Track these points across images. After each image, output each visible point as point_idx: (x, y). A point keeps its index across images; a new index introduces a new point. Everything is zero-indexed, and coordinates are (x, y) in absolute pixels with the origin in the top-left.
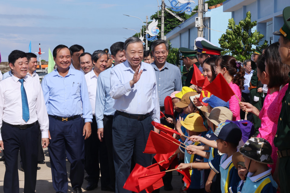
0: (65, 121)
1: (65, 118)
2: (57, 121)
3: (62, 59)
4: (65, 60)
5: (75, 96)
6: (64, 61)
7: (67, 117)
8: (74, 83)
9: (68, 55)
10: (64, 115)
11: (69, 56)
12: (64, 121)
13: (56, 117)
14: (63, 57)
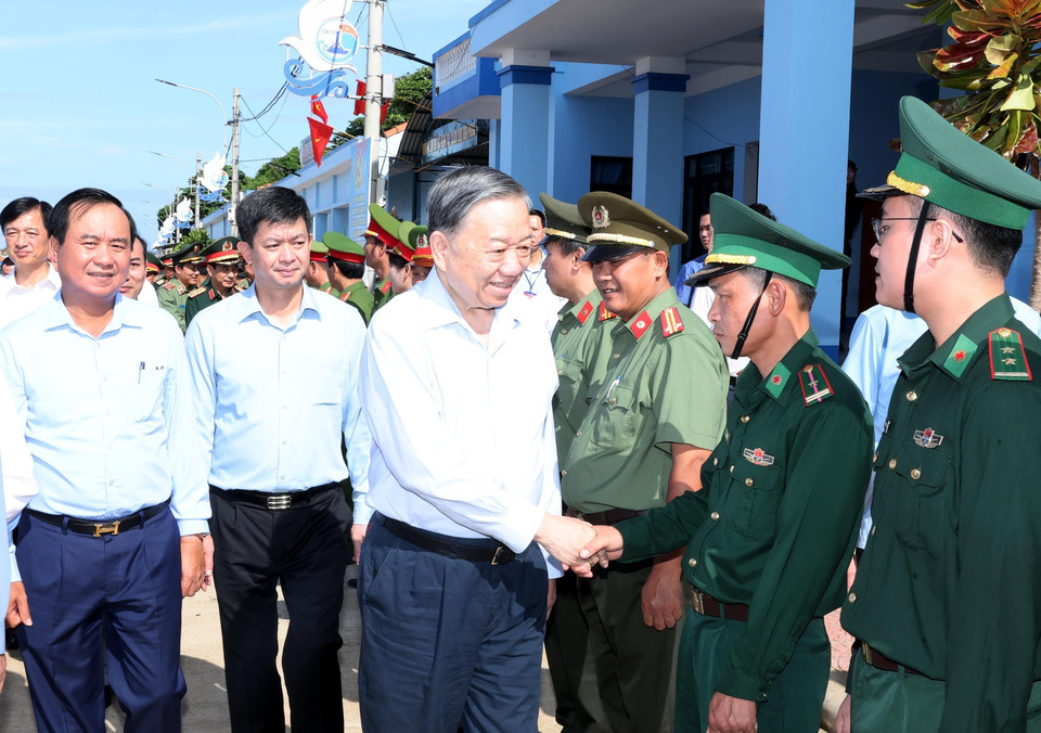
0: (108, 538)
1: (108, 522)
2: (71, 536)
3: (93, 254)
4: (104, 254)
5: (149, 423)
6: (99, 261)
7: (115, 519)
8: (143, 365)
9: (120, 237)
10: (103, 513)
11: (124, 241)
12: (103, 534)
13: (66, 520)
14: (97, 241)
